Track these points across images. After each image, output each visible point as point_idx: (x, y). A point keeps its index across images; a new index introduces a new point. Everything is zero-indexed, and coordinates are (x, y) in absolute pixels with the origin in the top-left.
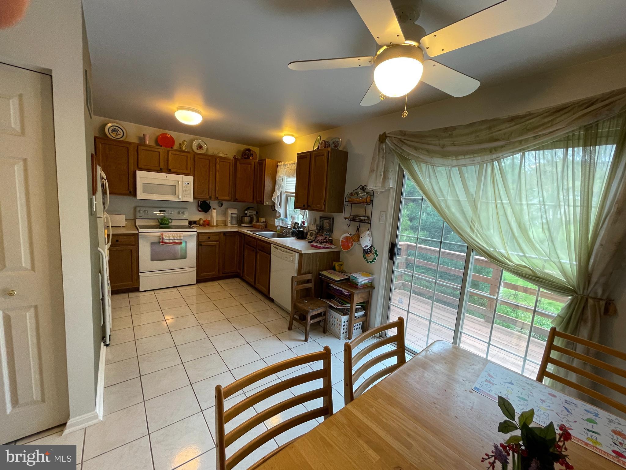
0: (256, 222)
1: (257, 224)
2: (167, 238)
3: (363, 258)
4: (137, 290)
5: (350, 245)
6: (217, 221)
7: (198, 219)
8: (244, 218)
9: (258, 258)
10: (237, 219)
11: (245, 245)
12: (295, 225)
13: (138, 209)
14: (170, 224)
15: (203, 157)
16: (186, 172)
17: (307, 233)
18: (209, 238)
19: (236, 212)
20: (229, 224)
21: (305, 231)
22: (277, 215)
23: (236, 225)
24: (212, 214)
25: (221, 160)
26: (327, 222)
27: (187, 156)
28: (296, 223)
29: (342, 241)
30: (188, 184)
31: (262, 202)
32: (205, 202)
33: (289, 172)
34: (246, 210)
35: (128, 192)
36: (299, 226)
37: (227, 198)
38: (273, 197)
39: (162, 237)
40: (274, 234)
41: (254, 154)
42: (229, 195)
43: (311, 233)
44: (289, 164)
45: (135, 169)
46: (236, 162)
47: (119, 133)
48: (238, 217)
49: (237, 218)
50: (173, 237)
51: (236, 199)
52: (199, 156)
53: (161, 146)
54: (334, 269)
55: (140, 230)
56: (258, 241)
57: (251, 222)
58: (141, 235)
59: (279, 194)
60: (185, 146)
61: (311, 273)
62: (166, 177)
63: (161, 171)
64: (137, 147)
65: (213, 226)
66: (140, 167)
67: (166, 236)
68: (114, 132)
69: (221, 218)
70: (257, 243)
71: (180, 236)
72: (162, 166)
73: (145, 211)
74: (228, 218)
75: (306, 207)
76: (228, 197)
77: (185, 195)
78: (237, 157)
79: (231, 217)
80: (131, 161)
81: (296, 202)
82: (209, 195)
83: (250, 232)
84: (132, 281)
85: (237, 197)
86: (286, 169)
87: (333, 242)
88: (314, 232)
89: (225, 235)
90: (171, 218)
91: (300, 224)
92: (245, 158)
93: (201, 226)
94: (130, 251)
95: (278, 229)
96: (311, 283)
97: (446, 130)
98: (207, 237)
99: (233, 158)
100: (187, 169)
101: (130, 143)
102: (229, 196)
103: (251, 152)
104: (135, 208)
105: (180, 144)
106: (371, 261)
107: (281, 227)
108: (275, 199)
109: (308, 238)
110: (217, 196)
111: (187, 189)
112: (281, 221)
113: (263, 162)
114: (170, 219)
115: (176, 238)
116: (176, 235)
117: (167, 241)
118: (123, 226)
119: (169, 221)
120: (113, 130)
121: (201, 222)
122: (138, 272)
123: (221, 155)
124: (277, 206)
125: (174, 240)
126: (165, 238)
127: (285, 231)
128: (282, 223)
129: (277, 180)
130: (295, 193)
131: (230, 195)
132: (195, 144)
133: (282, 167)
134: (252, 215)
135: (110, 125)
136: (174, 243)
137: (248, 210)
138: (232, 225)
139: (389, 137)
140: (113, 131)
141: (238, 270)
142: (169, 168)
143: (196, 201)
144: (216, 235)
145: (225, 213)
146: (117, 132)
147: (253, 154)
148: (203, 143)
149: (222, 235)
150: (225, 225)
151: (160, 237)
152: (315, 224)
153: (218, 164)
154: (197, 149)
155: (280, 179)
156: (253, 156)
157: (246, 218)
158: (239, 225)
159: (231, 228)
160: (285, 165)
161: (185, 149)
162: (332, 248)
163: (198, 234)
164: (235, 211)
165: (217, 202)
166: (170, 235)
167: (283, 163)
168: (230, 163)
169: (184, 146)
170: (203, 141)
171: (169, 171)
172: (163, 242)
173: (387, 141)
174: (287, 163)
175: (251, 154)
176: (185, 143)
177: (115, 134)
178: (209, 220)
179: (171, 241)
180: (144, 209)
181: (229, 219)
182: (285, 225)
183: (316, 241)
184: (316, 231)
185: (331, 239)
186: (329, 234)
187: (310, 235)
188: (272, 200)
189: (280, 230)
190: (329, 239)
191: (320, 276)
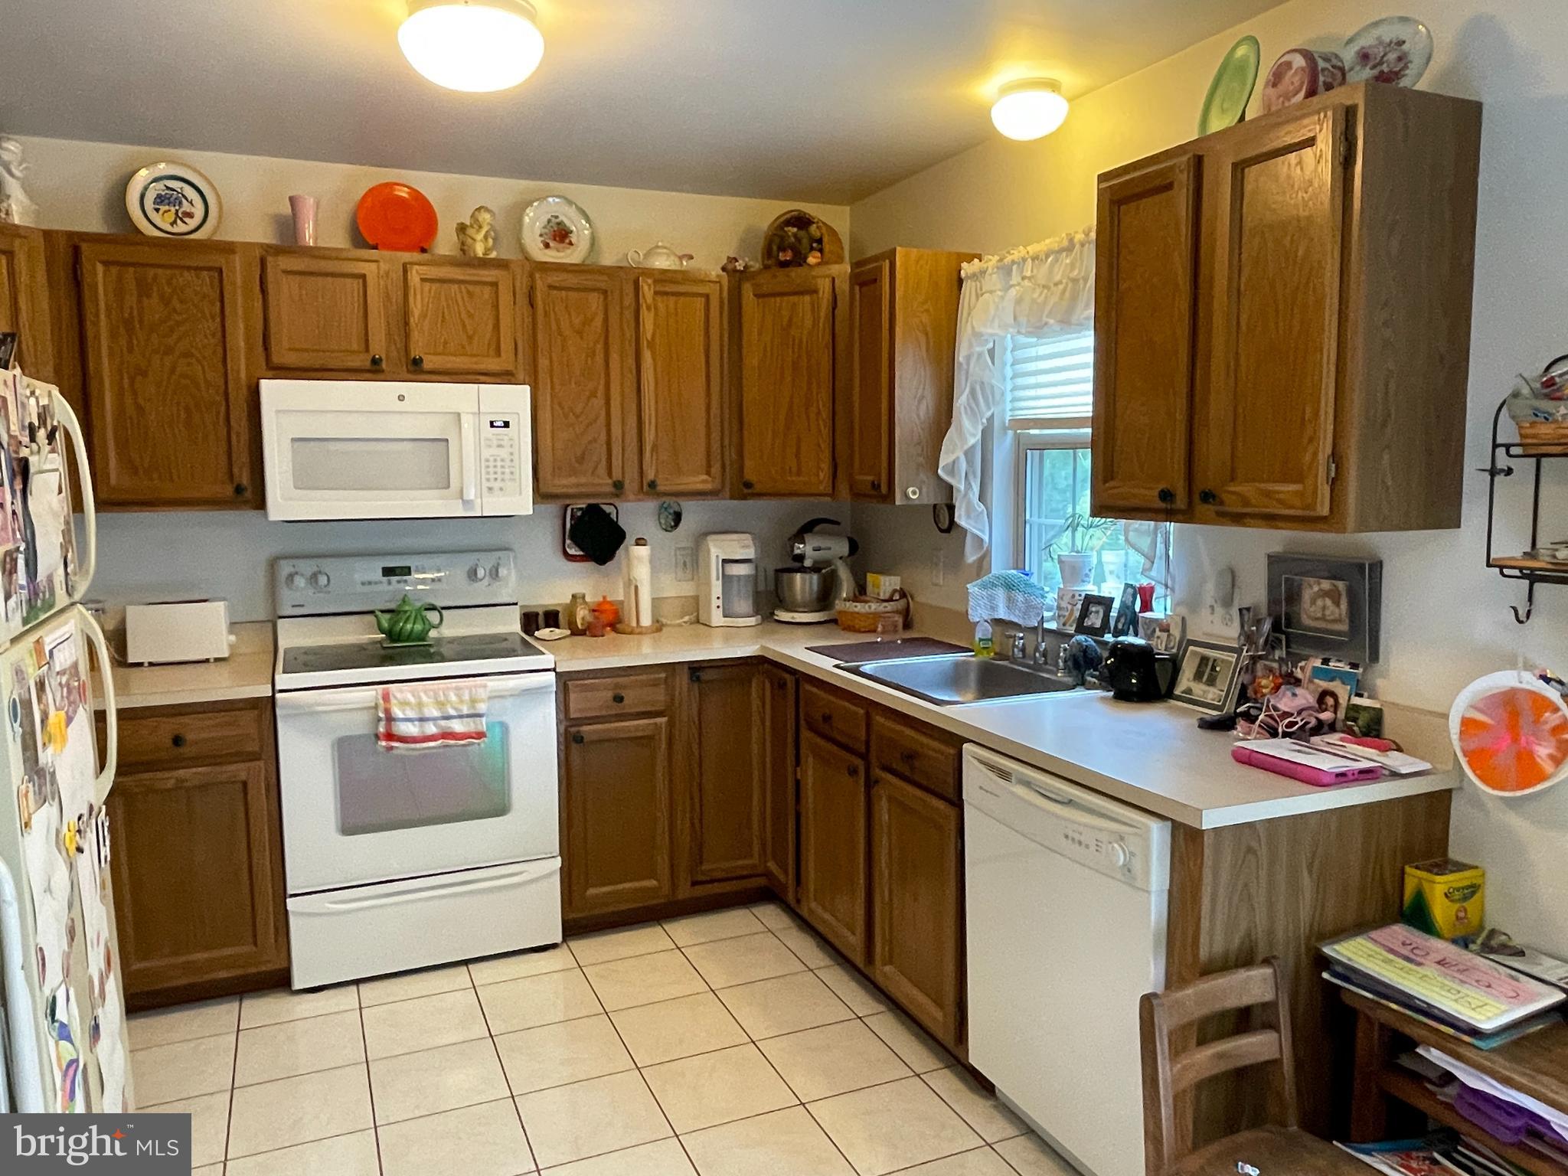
0: (855, 599)
1: (859, 607)
2: (411, 714)
4: (279, 981)
5: (1543, 753)
6: (656, 602)
7: (567, 599)
8: (791, 583)
9: (884, 812)
10: (756, 584)
11: (806, 734)
12: (1085, 613)
13: (285, 568)
14: (433, 634)
15: (572, 280)
16: (492, 364)
17: (1174, 665)
18: (619, 699)
19: (750, 553)
20: (717, 618)
21: (1161, 646)
22: (971, 557)
23: (752, 621)
24: (629, 566)
25: (659, 288)
26: (1325, 594)
27: (495, 285)
28: (1090, 600)
29: (1467, 723)
30: (506, 425)
31: (884, 490)
32: (594, 511)
33: (1034, 301)
34: (800, 536)
35: (229, 490)
36: (1114, 614)
37: (699, 481)
38: (944, 460)
39: (387, 711)
40: (957, 665)
41: (826, 239)
42: (709, 466)
43: (1204, 660)
44: (1034, 258)
45: (258, 375)
46: (739, 288)
47: (186, 205)
48: (761, 578)
49: (755, 578)
50: (441, 705)
51: (748, 485)
52: (554, 278)
53: (375, 247)
54: (1418, 917)
55: (283, 680)
56: (879, 719)
57: (824, 598)
58: (289, 705)
59: (974, 439)
60: (486, 237)
61: (1267, 962)
62: (401, 398)
63: (374, 370)
64: (263, 262)
65: (638, 631)
66: (276, 359)
67: (404, 704)
68: (163, 208)
69: (676, 588)
70: (868, 726)
71: (473, 701)
72: (378, 348)
73: (314, 577)
74: (708, 584)
75: (1180, 503)
76: (705, 477)
77: (496, 485)
78: (740, 265)
79: (727, 579)
80: (238, 339)
81: (1104, 474)
82: (610, 474)
83: (826, 663)
84: (255, 944)
85: (750, 475)
86: (1013, 292)
87: (1390, 728)
88: (1232, 658)
89: (698, 679)
90: (439, 604)
91: (1116, 605)
92: (784, 264)
93: (582, 633)
94: (241, 786)
95: (978, 635)
96: (1273, 1026)
98: (610, 694)
99: (724, 269)
100: (498, 353)
101: (228, 248)
102: (708, 473)
103: (813, 228)
104: (273, 564)
105: (462, 229)
107: (998, 622)
108: (952, 469)
109: (1189, 691)
110: (650, 475)
111: (504, 453)
112: (1000, 594)
113: (880, 269)
114: (433, 608)
115: (452, 712)
116: (453, 698)
117: (410, 729)
118: (217, 660)
119: (424, 620)
120: (160, 200)
121: (582, 614)
122: (281, 894)
123: (662, 262)
124: (968, 503)
125: (443, 723)
126: (397, 712)
127: (1023, 650)
128: (1010, 602)
129: (961, 357)
130: (1094, 421)
131: (716, 469)
132: (534, 222)
133: (993, 281)
134: (828, 563)
135: (143, 172)
136: (447, 735)
137: (807, 537)
138: (729, 621)
140: (161, 203)
141: (772, 865)
142: (415, 353)
143: (552, 509)
144: (655, 684)
145: (693, 560)
146: (180, 203)
147: (820, 241)
148: (572, 212)
149: (683, 680)
150: (698, 622)
151: (376, 707)
152: (1227, 602)
153: (649, 308)
154: (547, 246)
155: (980, 355)
156: (821, 251)
157: (798, 576)
158: (763, 619)
159: (727, 639)
160: (1006, 270)
161: (487, 251)
162: (1395, 775)
163: (565, 681)
164: (741, 547)
165: (651, 505)
166: (424, 698)
167: (991, 261)
168: (707, 297)
169: (480, 236)
170: (570, 202)
171: (415, 370)
172: (390, 736)
174: (1017, 254)
175: (813, 240)
176: (485, 217)
177: (171, 217)
178: (622, 602)
179: (431, 729)
180: (307, 567)
181: (717, 588)
182: (1025, 614)
183: (1258, 723)
184: (1239, 651)
185: (1366, 708)
186: (1347, 669)
187: (1198, 676)
188: (940, 471)
189: (991, 640)
190: (1354, 711)
191: (1325, 975)
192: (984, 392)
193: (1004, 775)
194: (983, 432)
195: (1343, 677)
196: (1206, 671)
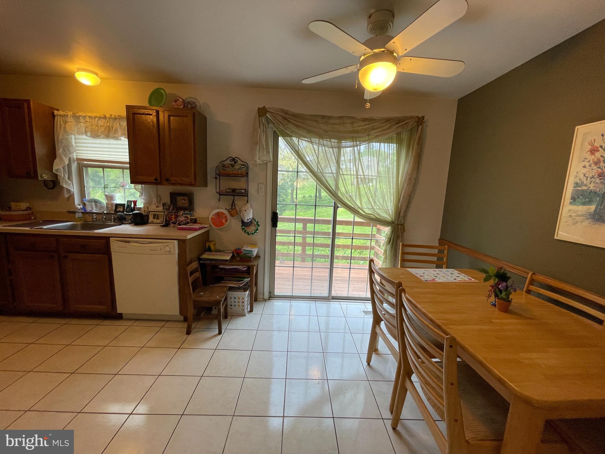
3: (243, 232)
5: (224, 220)
12: (116, 208)
17: (148, 216)
26: (183, 199)
28: (117, 205)
29: (212, 218)
31: (33, 175)
36: (126, 207)
38: (55, 167)
43: (155, 215)
54: (210, 250)
59: (67, 162)
61: (194, 261)
70: (58, 243)
75: (159, 181)
86: (82, 124)
87: (198, 221)
91: (126, 205)
95: (78, 216)
97: (323, 117)
106: (253, 232)
108: (58, 170)
109: (152, 221)
124: (66, 180)
127: (96, 219)
128: (96, 206)
129: (59, 138)
133: (71, 119)
139: (270, 112)
152: (159, 203)
160: (76, 117)
162: (202, 228)
167: (68, 113)
173: (267, 115)
174: (81, 114)
182: (100, 209)
183: (177, 223)
184: (164, 212)
185: (194, 219)
186: (189, 212)
187: (154, 218)
188: (54, 171)
189: (82, 217)
190: (191, 220)
191: (201, 262)
192: (67, 148)
193: (126, 242)
194: (69, 159)
195: (189, 214)
196: (156, 217)
